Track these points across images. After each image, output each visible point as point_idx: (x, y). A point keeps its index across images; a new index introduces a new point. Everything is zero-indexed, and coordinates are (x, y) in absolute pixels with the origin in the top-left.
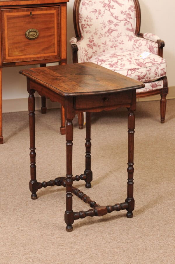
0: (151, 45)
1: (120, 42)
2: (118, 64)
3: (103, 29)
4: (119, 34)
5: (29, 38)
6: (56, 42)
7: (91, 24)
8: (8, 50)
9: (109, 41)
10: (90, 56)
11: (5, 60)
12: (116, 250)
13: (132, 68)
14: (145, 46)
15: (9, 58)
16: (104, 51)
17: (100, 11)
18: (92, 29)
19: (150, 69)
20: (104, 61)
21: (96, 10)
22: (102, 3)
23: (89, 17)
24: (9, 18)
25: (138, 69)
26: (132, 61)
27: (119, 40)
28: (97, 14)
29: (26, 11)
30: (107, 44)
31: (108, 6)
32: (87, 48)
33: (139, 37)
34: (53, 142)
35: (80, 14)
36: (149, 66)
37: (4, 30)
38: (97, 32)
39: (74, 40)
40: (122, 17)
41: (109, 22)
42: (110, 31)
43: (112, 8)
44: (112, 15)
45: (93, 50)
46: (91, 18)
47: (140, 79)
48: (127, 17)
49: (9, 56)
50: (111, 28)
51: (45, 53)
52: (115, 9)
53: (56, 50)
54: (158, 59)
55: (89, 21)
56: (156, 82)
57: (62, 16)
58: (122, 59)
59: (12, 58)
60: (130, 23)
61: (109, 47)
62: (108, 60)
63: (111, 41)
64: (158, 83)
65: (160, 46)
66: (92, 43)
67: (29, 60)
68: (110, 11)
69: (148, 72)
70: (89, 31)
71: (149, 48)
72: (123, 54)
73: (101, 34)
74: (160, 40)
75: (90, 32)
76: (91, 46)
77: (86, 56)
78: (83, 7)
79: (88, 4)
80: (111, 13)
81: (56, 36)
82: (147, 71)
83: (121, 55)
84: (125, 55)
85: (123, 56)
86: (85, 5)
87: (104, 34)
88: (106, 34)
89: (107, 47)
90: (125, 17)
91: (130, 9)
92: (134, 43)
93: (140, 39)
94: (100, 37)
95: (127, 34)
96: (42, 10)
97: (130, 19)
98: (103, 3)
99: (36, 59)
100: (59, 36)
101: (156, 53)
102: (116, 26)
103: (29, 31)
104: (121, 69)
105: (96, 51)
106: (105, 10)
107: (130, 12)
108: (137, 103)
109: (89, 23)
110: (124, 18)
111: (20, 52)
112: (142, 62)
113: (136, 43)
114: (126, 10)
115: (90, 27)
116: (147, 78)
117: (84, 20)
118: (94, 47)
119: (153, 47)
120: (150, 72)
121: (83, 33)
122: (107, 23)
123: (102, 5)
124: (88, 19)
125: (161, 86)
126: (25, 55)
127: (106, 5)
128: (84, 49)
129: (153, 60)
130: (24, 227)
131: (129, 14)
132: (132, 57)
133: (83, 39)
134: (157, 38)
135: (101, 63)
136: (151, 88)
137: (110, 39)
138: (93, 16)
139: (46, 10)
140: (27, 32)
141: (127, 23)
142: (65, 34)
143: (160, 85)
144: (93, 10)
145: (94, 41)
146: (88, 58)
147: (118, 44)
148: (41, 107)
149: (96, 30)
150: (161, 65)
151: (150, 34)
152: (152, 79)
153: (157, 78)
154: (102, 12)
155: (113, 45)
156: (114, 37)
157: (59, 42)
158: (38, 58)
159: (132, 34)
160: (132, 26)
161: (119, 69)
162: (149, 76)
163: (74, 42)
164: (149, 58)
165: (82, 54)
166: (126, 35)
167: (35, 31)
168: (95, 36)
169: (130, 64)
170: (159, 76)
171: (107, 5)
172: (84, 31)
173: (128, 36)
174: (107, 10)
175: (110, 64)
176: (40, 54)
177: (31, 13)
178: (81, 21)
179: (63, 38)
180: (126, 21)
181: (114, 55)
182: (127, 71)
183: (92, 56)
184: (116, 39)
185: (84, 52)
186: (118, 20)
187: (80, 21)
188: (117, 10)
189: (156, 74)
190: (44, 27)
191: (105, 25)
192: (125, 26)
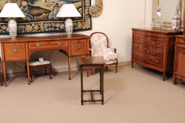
4: (102, 47)
8: (73, 52)
11: (71, 55)
14: (110, 50)
15: (73, 54)
16: (98, 52)
18: (95, 46)
24: (73, 43)
25: (109, 57)
27: (102, 49)
29: (78, 40)
30: (99, 50)
31: (99, 39)
37: (71, 46)
39: (90, 49)
40: (103, 42)
41: (100, 44)
42: (100, 46)
44: (100, 41)
47: (110, 60)
53: (86, 52)
54: (115, 54)
55: (94, 43)
58: (105, 54)
60: (106, 44)
65: (115, 50)
79: (93, 38)
81: (86, 47)
82: (112, 57)
91: (105, 39)
92: (107, 49)
93: (109, 48)
94: (97, 48)
96: (82, 40)
102: (102, 45)
103: (78, 46)
108: (107, 67)
111: (76, 52)
112: (111, 55)
118: (95, 51)
119: (113, 51)
121: (92, 47)
123: (97, 39)
129: (113, 54)
131: (105, 41)
133: (92, 49)
134: (114, 48)
136: (113, 63)
137: (100, 48)
143: (116, 61)
144: (95, 40)
145: (95, 49)
150: (116, 56)
151: (112, 47)
154: (97, 41)
157: (87, 49)
159: (106, 47)
162: (113, 59)
166: (104, 47)
167: (80, 46)
169: (107, 55)
176: (82, 53)
178: (91, 43)
179: (88, 48)
181: (102, 53)
182: (106, 57)
183: (95, 53)
185: (93, 52)
188: (102, 40)
189: (115, 58)
190: (83, 45)
191: (98, 44)
192: (104, 45)
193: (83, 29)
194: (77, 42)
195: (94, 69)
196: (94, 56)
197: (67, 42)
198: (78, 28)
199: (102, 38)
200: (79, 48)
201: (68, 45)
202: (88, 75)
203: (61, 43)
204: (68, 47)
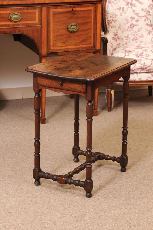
1: (140, 35)
2: (143, 54)
3: (126, 24)
4: (139, 29)
5: (71, 31)
6: (92, 35)
7: (116, 20)
8: (53, 42)
9: (131, 35)
10: (114, 47)
11: (49, 51)
15: (53, 49)
16: (126, 44)
17: (123, 8)
18: (117, 24)
20: (131, 52)
21: (120, 8)
23: (114, 13)
24: (55, 14)
27: (140, 34)
28: (121, 11)
29: (69, 8)
30: (129, 37)
31: (131, 4)
32: (112, 41)
35: (106, 11)
37: (50, 24)
38: (121, 27)
39: (103, 33)
40: (142, 14)
41: (132, 18)
42: (132, 26)
43: (134, 6)
44: (134, 12)
45: (117, 43)
46: (116, 15)
48: (146, 14)
49: (53, 47)
50: (133, 23)
51: (83, 45)
52: (136, 6)
53: (92, 42)
55: (114, 17)
57: (98, 12)
58: (146, 50)
59: (56, 48)
60: (150, 19)
61: (131, 40)
62: (134, 51)
63: (133, 34)
66: (116, 37)
67: (69, 50)
68: (132, 9)
70: (114, 25)
72: (147, 46)
73: (124, 28)
75: (115, 27)
76: (116, 39)
77: (112, 48)
78: (109, 5)
79: (113, 2)
80: (133, 10)
81: (92, 29)
83: (145, 47)
84: (148, 47)
85: (147, 47)
86: (111, 3)
88: (129, 28)
89: (129, 40)
90: (145, 14)
91: (149, 7)
94: (123, 31)
95: (147, 29)
96: (82, 7)
97: (149, 16)
98: (126, 2)
99: (76, 50)
100: (95, 30)
102: (137, 22)
103: (70, 25)
104: (146, 58)
105: (120, 44)
106: (128, 8)
107: (149, 9)
109: (114, 20)
110: (144, 15)
111: (62, 43)
114: (146, 8)
115: (115, 23)
118: (118, 40)
121: (109, 28)
122: (129, 19)
123: (126, 3)
124: (114, 15)
126: (67, 46)
127: (128, 3)
128: (110, 42)
131: (149, 12)
133: (108, 33)
135: (129, 54)
137: (132, 33)
138: (118, 13)
139: (85, 7)
140: (69, 26)
141: (147, 20)
142: (100, 28)
144: (118, 8)
145: (118, 34)
146: (113, 49)
147: (139, 38)
149: (120, 25)
154: (125, 9)
155: (134, 38)
156: (135, 31)
157: (95, 35)
158: (77, 48)
159: (151, 29)
160: (151, 22)
161: (144, 59)
163: (104, 36)
166: (146, 30)
167: (76, 26)
168: (119, 30)
171: (129, 3)
172: (110, 26)
173: (148, 30)
174: (130, 8)
175: (136, 55)
176: (79, 45)
177: (73, 9)
178: (108, 17)
179: (98, 32)
180: (146, 18)
181: (139, 46)
182: (151, 60)
183: (116, 48)
184: (136, 33)
185: (110, 44)
186: (139, 16)
187: (106, 17)
188: (138, 8)
190: (83, 21)
191: (128, 21)
192: (145, 22)
194: (67, 12)
195: (113, 92)
196: (115, 55)
197: (37, 11)
200: (72, 30)
201: (39, 20)
202: (97, 112)
203: (21, 13)
204: (41, 26)
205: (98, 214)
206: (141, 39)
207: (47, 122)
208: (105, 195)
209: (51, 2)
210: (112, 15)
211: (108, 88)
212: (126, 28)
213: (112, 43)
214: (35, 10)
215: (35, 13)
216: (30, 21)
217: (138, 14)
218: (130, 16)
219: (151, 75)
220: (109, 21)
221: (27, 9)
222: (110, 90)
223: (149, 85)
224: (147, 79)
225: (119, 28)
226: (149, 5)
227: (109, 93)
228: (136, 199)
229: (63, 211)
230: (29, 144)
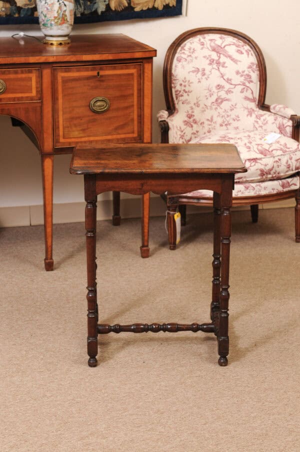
0: (281, 123)
1: (234, 117)
3: (209, 97)
4: (233, 106)
5: (95, 111)
6: (136, 117)
7: (190, 90)
8: (63, 129)
9: (218, 116)
10: (188, 138)
11: (58, 144)
12: (221, 436)
13: (252, 158)
14: (273, 123)
15: (63, 141)
16: (209, 132)
17: (204, 70)
18: (192, 98)
19: (280, 160)
21: (198, 69)
22: (208, 59)
23: (187, 79)
24: (65, 81)
25: (260, 159)
26: (251, 147)
27: (233, 114)
28: (199, 75)
29: (92, 70)
30: (214, 121)
31: (217, 63)
32: (183, 127)
33: (263, 110)
34: (129, 269)
35: (173, 75)
36: (278, 156)
37: (58, 99)
38: (199, 103)
39: (164, 114)
40: (238, 79)
41: (218, 88)
42: (220, 101)
43: (223, 66)
44: (222, 76)
45: (192, 129)
46: (191, 81)
47: (264, 175)
48: (245, 80)
49: (64, 138)
50: (220, 96)
51: (119, 134)
52: (226, 67)
53: (136, 129)
55: (187, 86)
56: (289, 180)
57: (146, 78)
58: (237, 143)
59: (69, 140)
60: (250, 89)
61: (218, 125)
63: (221, 116)
64: (291, 181)
65: (295, 125)
66: (192, 119)
68: (219, 71)
69: (275, 165)
70: (187, 100)
71: (279, 128)
72: (238, 136)
73: (206, 105)
74: (296, 115)
75: (189, 103)
76: (190, 124)
77: (182, 139)
78: (177, 64)
79: (186, 59)
80: (221, 74)
81: (135, 108)
82: (274, 162)
83: (235, 138)
84: (241, 138)
85: (239, 139)
86: (182, 61)
87: (210, 105)
88: (213, 105)
90: (243, 81)
91: (250, 67)
92: (256, 119)
93: (265, 114)
94: (203, 109)
95: (246, 106)
96: (115, 68)
97: (249, 83)
98: (210, 59)
100: (141, 108)
101: (289, 135)
102: (229, 94)
103: (94, 100)
105: (197, 132)
106: (211, 69)
107: (249, 72)
108: (259, 211)
109: (187, 89)
110: (241, 82)
111: (81, 132)
112: (267, 149)
113: (258, 120)
114: (243, 70)
115: (188, 95)
116: (275, 173)
117: (179, 83)
118: (195, 126)
119: (285, 126)
120: (279, 164)
121: (178, 104)
122: (214, 89)
123: (208, 62)
124: (186, 82)
125: (295, 185)
126: (89, 136)
127: (213, 62)
128: (179, 128)
129: (284, 146)
130: (81, 398)
131: (248, 76)
132: (251, 141)
133: (177, 113)
134: (290, 112)
136: (281, 189)
138: (193, 78)
139: (122, 69)
140: (92, 102)
141: (245, 90)
142: (150, 105)
143: (295, 183)
144: (194, 69)
145: (194, 116)
146: (185, 142)
147: (231, 121)
148: (112, 215)
149: (197, 99)
150: (296, 153)
151: (281, 106)
152: (282, 174)
153: (291, 173)
154: (207, 72)
155: (224, 122)
156: (225, 110)
157: (141, 117)
159: (253, 105)
160: (252, 93)
162: (278, 170)
163: (164, 118)
164: (278, 142)
165: (175, 136)
166: (244, 107)
167: (104, 101)
168: (197, 107)
169: (249, 151)
170: (292, 170)
171: (215, 62)
172: (179, 101)
173: (247, 109)
174: (216, 69)
176: (112, 135)
177: (98, 73)
178: (175, 85)
179: (147, 111)
180: (244, 87)
181: (225, 137)
182: (244, 162)
183: (191, 138)
184: (228, 114)
185: (179, 133)
186: (231, 84)
187: (173, 85)
188: (230, 69)
189: (289, 167)
190: (118, 94)
191: (212, 91)
192: (242, 94)
193: (137, 9)
194: (88, 78)
195: (177, 217)
197: (34, 76)
198: (108, 6)
199: (235, 61)
200: (97, 109)
201: (37, 92)
202: (148, 250)
203: (5, 80)
204: (42, 102)
205: (84, 441)
206: (235, 124)
207: (58, 268)
208: (110, 405)
209: (58, 61)
210: (183, 81)
211: (169, 210)
212: (209, 104)
213: (184, 130)
214: (30, 75)
215: (30, 79)
216: (21, 93)
217: (231, 80)
218: (216, 84)
219: (244, 188)
220: (177, 93)
221: (16, 73)
222: (172, 213)
223: (252, 204)
224: (236, 194)
225: (196, 105)
226: (250, 64)
227: (170, 217)
228: (162, 413)
229: (23, 433)
230: (12, 307)
